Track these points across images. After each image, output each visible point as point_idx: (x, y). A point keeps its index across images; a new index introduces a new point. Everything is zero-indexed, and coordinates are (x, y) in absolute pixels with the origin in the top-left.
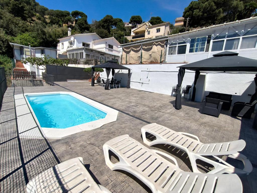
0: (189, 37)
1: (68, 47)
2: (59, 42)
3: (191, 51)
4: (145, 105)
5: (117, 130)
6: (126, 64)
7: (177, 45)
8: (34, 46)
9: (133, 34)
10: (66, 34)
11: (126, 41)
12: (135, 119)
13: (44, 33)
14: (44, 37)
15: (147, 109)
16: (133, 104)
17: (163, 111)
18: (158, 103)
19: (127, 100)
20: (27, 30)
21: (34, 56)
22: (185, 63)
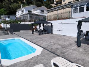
0: (86, 2)
1: (21, 14)
2: (17, 11)
3: (87, 10)
4: (59, 44)
5: (39, 60)
6: (50, 20)
7: (78, 7)
8: (5, 15)
9: (55, 3)
10: (20, 7)
11: (51, 7)
12: (51, 53)
13: (10, 8)
14: (10, 10)
15: (59, 47)
16: (52, 44)
17: (69, 48)
18: (67, 42)
19: (49, 41)
20: (2, 7)
21: (5, 19)
22: (84, 17)
